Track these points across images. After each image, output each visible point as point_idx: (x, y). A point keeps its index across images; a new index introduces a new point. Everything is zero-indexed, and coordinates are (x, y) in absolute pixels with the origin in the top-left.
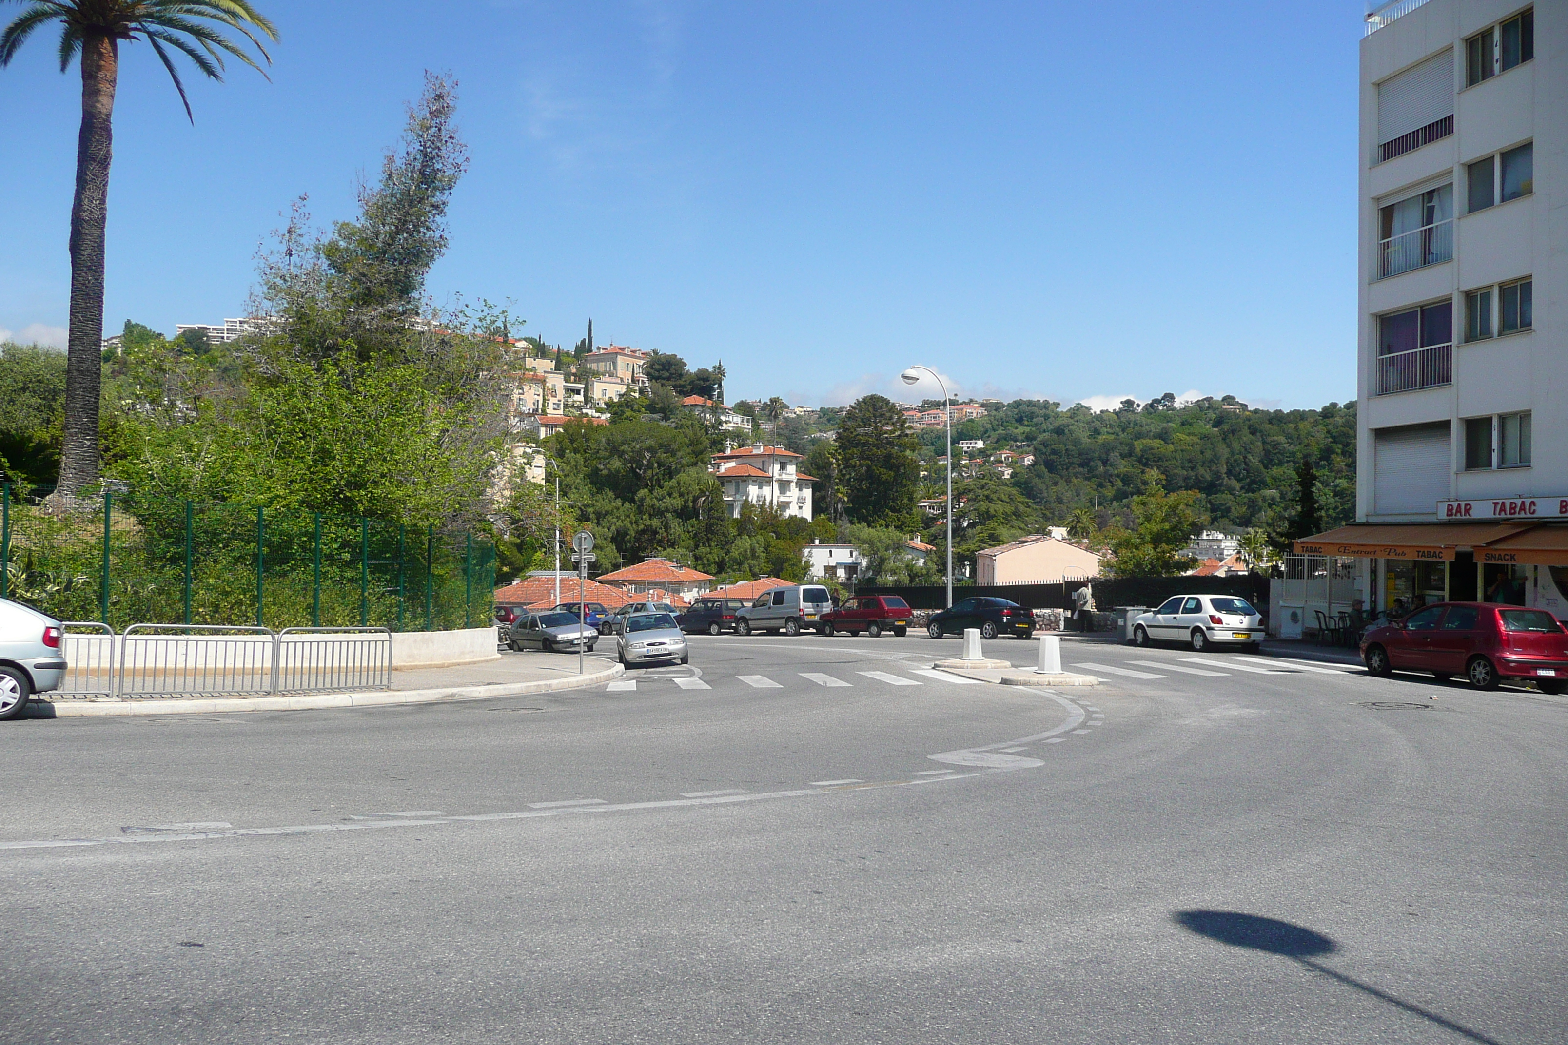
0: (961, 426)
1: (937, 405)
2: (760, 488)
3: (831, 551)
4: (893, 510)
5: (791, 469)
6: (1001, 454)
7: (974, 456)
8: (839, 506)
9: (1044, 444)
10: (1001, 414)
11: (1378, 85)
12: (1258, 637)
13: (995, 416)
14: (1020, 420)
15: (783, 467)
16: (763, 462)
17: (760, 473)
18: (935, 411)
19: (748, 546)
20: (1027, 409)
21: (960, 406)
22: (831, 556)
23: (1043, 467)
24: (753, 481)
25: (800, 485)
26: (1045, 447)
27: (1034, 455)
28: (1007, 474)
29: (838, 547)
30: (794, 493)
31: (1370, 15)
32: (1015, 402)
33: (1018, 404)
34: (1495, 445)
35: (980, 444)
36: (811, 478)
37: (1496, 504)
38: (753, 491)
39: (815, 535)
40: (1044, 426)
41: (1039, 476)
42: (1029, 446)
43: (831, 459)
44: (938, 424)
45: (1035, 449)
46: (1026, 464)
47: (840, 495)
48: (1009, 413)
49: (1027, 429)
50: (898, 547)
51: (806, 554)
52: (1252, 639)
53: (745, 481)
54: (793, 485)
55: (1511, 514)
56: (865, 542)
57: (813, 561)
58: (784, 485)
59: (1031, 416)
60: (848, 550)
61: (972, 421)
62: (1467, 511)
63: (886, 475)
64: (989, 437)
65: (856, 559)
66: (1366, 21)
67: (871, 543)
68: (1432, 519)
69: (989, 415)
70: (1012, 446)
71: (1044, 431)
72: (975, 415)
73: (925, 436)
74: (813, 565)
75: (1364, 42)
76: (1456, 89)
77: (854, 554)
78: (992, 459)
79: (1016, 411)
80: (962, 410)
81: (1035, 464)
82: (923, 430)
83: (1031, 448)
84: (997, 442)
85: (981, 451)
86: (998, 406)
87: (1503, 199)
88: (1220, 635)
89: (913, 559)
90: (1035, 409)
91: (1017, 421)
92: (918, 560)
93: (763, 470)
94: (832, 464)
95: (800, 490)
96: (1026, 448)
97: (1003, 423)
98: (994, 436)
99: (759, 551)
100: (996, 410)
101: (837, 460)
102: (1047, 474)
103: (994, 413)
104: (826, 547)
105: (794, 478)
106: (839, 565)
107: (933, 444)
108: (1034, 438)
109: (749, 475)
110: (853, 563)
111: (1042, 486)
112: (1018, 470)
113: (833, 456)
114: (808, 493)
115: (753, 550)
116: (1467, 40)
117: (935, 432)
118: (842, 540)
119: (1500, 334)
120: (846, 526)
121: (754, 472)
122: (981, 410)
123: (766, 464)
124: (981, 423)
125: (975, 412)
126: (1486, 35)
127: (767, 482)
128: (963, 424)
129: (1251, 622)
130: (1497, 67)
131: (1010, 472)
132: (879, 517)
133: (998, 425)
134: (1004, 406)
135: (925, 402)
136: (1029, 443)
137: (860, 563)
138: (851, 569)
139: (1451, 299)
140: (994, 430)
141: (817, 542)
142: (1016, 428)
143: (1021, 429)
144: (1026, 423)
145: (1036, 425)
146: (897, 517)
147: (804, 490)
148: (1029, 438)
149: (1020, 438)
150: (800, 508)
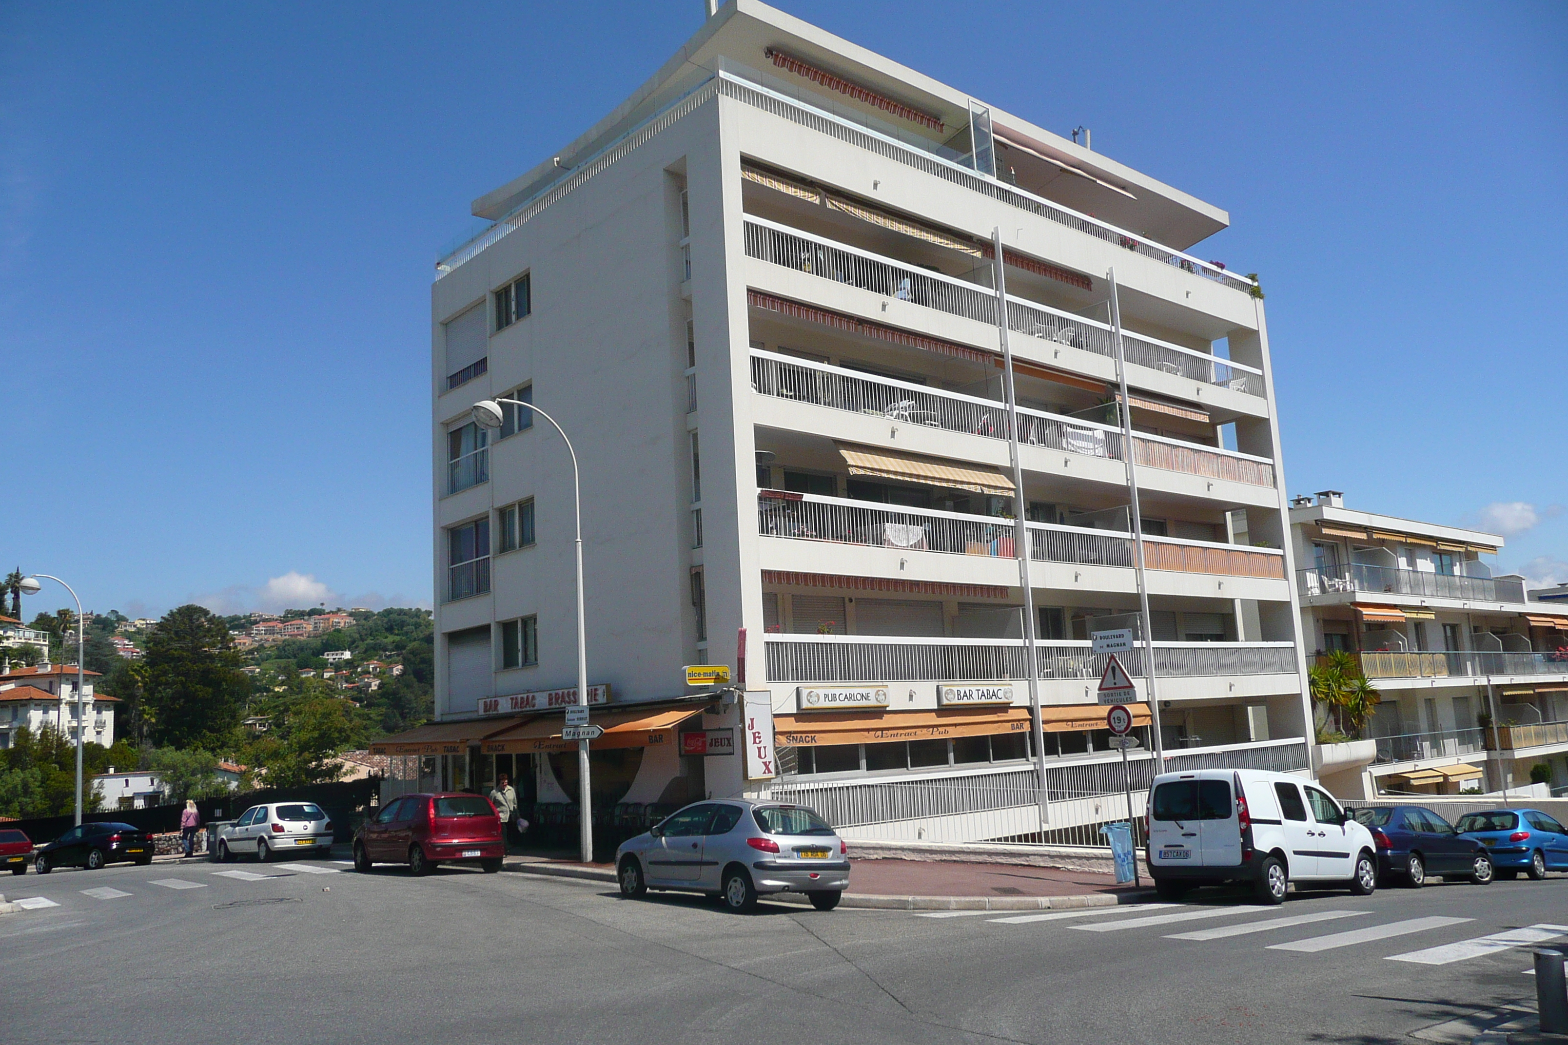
0: (325, 637)
1: (301, 615)
2: (46, 712)
3: (127, 781)
4: (211, 730)
5: (88, 690)
6: (369, 665)
7: (341, 668)
8: (145, 728)
9: (412, 652)
10: (371, 623)
11: (446, 325)
12: (326, 841)
13: (363, 626)
14: (390, 629)
15: (75, 687)
16: (51, 683)
17: (46, 696)
18: (299, 622)
19: (18, 780)
20: (397, 617)
21: (327, 616)
22: (127, 785)
23: (412, 676)
24: (36, 705)
25: (99, 707)
26: (415, 656)
27: (403, 665)
28: (375, 685)
29: (136, 775)
30: (90, 716)
31: (438, 264)
32: (385, 611)
33: (388, 612)
34: (520, 646)
35: (347, 655)
36: (112, 698)
37: (512, 699)
38: (36, 718)
39: (109, 763)
40: (415, 634)
41: (408, 686)
42: (398, 655)
43: (137, 677)
44: (301, 635)
45: (404, 658)
46: (395, 674)
47: (146, 717)
48: (379, 622)
49: (397, 638)
50: (208, 770)
51: (95, 785)
52: (318, 844)
53: (25, 705)
54: (89, 708)
55: (521, 707)
56: (167, 767)
57: (104, 792)
58: (75, 709)
59: (402, 624)
60: (149, 777)
61: (339, 631)
62: (496, 709)
63: (203, 692)
64: (357, 647)
65: (158, 787)
66: (436, 268)
67: (174, 768)
68: (474, 716)
69: (357, 625)
70: (381, 656)
71: (415, 640)
72: (342, 625)
73: (287, 648)
74: (104, 798)
75: (434, 286)
76: (488, 335)
77: (156, 782)
78: (359, 670)
79: (386, 620)
80: (328, 619)
81: (404, 673)
82: (284, 641)
83: (400, 658)
84: (365, 652)
85: (347, 662)
86: (367, 616)
87: (520, 429)
88: (282, 843)
89: (223, 782)
90: (405, 618)
91: (387, 630)
92: (229, 783)
93: (50, 691)
94: (137, 682)
95: (99, 712)
96: (396, 658)
97: (372, 632)
98: (362, 646)
99: (35, 786)
100: (365, 619)
101: (143, 677)
102: (416, 684)
103: (363, 622)
104: (122, 776)
105: (90, 699)
106: (137, 795)
107: (295, 657)
108: (404, 648)
109: (31, 699)
110: (154, 792)
111: (410, 696)
112: (386, 681)
113: (137, 672)
114: (109, 716)
115: (25, 785)
116: (496, 293)
117: (298, 644)
118: (141, 767)
119: (520, 547)
120: (150, 751)
121: (36, 694)
122: (350, 620)
123: (55, 685)
124: (348, 633)
125: (343, 622)
126: (507, 290)
127: (54, 705)
128: (329, 634)
129: (317, 827)
130: (514, 317)
131: (377, 682)
132: (196, 738)
133: (366, 635)
134: (374, 615)
135: (288, 612)
136: (399, 652)
137: (163, 792)
138: (150, 798)
139: (488, 517)
140: (363, 640)
141: (112, 771)
142: (386, 637)
143: (391, 638)
144: (396, 632)
145: (407, 633)
146: (216, 737)
147: (104, 712)
148: (399, 647)
149: (390, 647)
150: (98, 733)
